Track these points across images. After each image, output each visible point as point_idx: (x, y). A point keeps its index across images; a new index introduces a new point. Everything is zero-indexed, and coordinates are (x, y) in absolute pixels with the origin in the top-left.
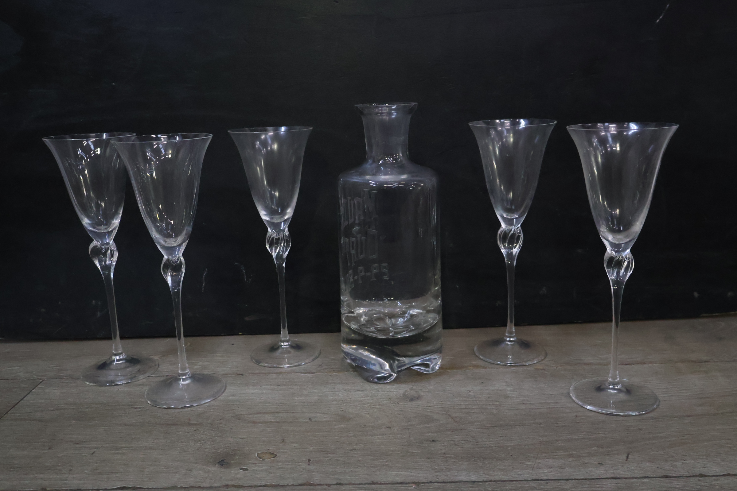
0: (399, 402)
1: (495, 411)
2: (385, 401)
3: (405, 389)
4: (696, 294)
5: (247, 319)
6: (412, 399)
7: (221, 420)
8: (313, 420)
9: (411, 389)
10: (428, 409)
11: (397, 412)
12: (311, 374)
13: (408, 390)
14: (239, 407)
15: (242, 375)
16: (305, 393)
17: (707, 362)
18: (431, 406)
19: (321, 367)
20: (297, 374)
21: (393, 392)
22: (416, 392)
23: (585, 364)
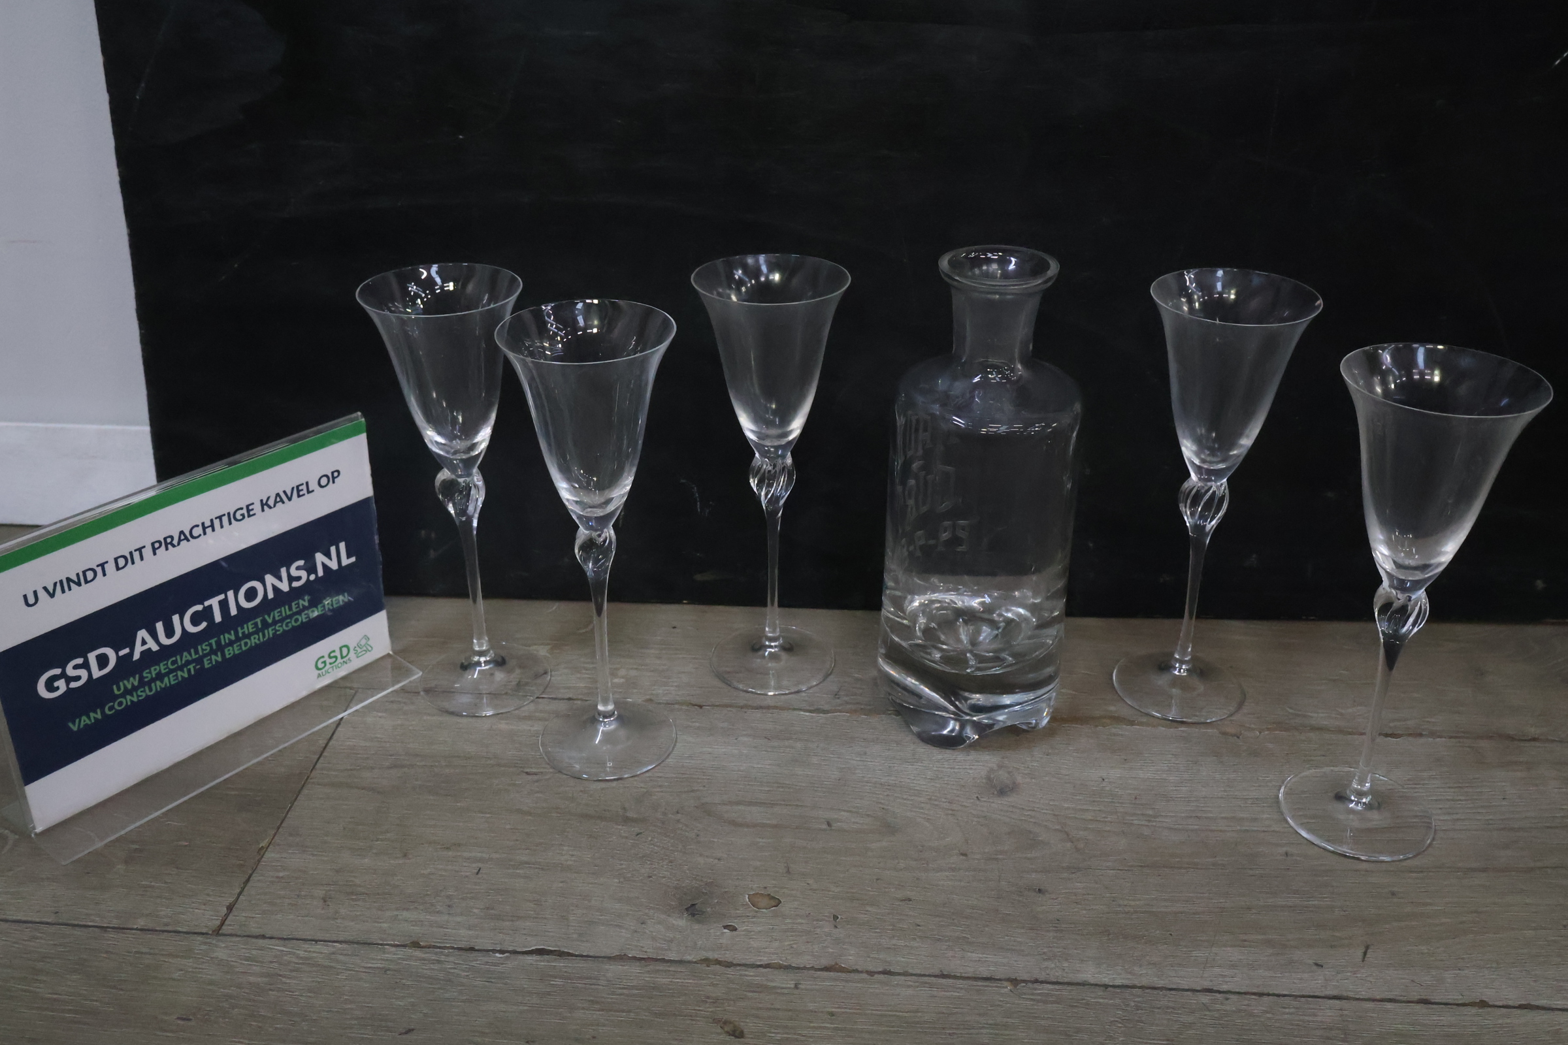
0: (979, 797)
1: (1146, 832)
2: (955, 792)
3: (990, 765)
4: (1540, 584)
5: (699, 577)
6: (1002, 792)
7: (678, 813)
8: (836, 825)
9: (1000, 767)
10: (1031, 817)
11: (975, 819)
12: (821, 715)
13: (995, 767)
14: (704, 786)
15: (701, 707)
16: (815, 760)
17: (1534, 739)
18: (1036, 809)
19: (839, 698)
20: (797, 712)
21: (969, 771)
22: (1009, 773)
23: (1314, 729)
